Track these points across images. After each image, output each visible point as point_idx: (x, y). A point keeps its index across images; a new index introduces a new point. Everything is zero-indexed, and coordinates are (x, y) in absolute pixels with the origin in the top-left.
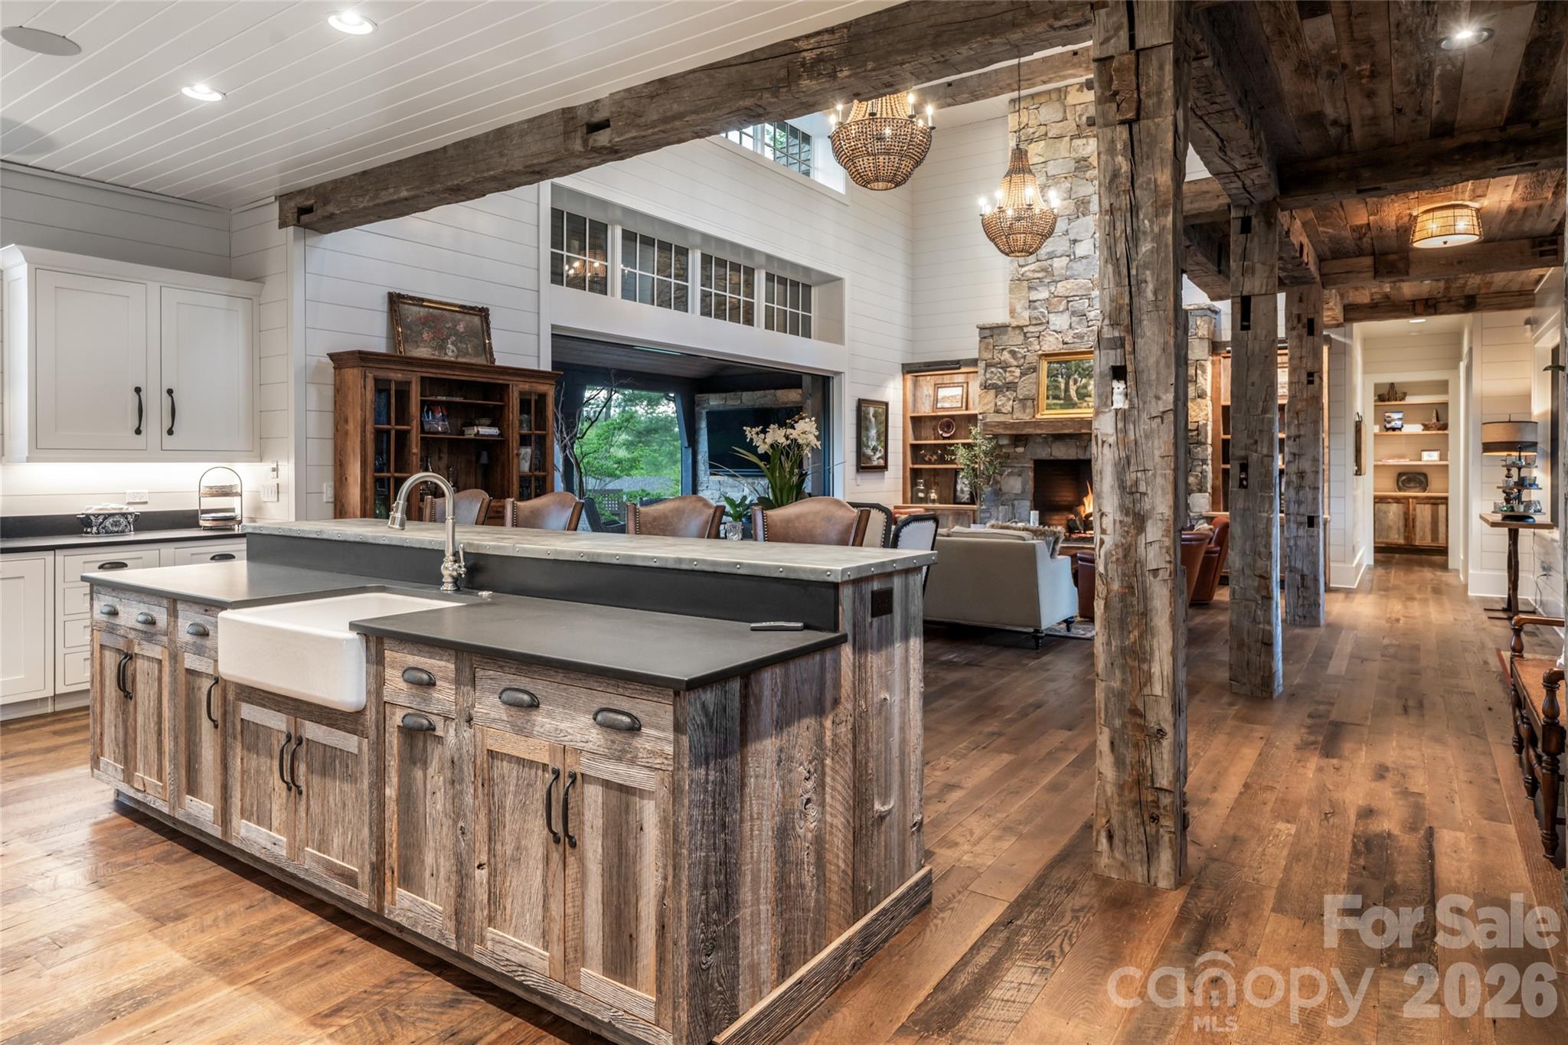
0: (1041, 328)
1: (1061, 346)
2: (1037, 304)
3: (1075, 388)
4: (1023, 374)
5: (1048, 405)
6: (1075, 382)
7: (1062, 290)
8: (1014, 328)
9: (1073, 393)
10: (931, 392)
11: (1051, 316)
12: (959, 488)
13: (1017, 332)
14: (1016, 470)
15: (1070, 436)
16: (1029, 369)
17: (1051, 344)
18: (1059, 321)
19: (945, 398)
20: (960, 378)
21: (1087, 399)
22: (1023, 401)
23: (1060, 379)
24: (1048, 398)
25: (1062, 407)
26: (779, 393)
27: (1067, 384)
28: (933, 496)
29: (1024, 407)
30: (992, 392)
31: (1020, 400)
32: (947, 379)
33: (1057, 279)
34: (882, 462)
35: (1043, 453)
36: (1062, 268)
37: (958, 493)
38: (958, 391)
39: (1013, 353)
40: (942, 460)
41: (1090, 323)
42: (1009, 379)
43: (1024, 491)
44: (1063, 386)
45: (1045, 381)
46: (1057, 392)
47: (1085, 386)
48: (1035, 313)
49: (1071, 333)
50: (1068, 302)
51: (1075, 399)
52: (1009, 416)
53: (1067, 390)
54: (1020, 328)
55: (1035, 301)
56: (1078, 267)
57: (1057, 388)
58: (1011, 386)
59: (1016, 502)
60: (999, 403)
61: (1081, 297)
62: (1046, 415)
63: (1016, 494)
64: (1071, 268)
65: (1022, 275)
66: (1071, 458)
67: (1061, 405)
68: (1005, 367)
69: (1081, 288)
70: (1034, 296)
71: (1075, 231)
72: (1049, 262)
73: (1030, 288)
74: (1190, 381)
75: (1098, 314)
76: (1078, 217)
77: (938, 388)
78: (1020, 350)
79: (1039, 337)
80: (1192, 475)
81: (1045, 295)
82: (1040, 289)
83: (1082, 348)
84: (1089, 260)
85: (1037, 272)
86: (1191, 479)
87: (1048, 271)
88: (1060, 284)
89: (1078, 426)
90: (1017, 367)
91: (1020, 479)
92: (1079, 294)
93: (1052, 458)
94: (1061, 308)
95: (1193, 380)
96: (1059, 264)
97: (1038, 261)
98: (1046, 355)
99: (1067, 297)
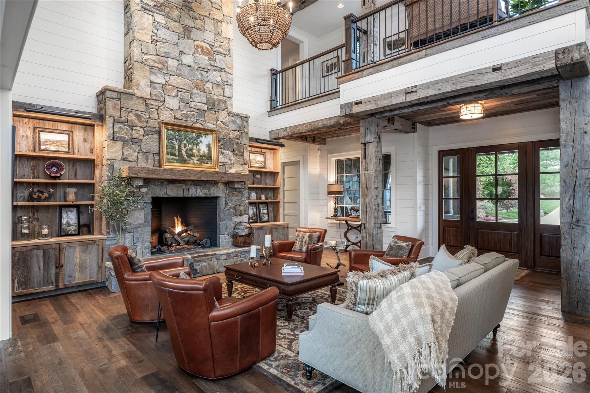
0: (160, 104)
1: (173, 119)
2: (157, 85)
3: (185, 149)
4: (145, 134)
5: (168, 159)
6: (185, 146)
7: (174, 81)
8: (139, 98)
9: (184, 153)
10: (29, 133)
11: (166, 97)
12: (64, 221)
13: (141, 101)
14: (141, 205)
15: (179, 181)
16: (151, 131)
17: (166, 116)
18: (173, 103)
19: (47, 142)
20: (65, 127)
21: (193, 158)
22: (146, 154)
23: (175, 142)
24: (168, 154)
27: (180, 146)
28: (45, 231)
29: (147, 158)
30: (119, 144)
31: (144, 153)
32: (48, 125)
33: (171, 73)
35: (162, 192)
36: (174, 67)
37: (64, 227)
38: (64, 138)
39: (138, 117)
40: (52, 197)
41: (192, 110)
42: (135, 135)
43: (146, 221)
44: (177, 147)
45: (165, 142)
46: (173, 151)
48: (155, 92)
49: (180, 113)
50: (178, 91)
51: (186, 157)
52: (135, 164)
53: (180, 150)
54: (144, 99)
55: (154, 83)
56: (185, 71)
57: (173, 148)
58: (134, 141)
59: (140, 230)
60: (126, 153)
61: (186, 91)
62: (167, 165)
63: (140, 224)
64: (180, 70)
65: (146, 60)
66: (179, 196)
67: (176, 160)
68: (132, 126)
69: (186, 85)
70: (154, 79)
71: (183, 46)
72: (165, 59)
73: (151, 72)
74: (241, 155)
75: (197, 105)
76: (184, 37)
77: (39, 131)
78: (144, 116)
79: (157, 110)
80: (242, 206)
81: (163, 82)
82: (159, 75)
83: (188, 124)
84: (192, 69)
85: (157, 63)
86: (242, 208)
87: (165, 64)
88: (172, 77)
89: (199, 176)
90: (141, 127)
91: (143, 212)
92: (185, 88)
93: (166, 196)
94: (174, 94)
95: (242, 155)
96: (172, 63)
97: (157, 55)
98: (166, 124)
99: (177, 88)
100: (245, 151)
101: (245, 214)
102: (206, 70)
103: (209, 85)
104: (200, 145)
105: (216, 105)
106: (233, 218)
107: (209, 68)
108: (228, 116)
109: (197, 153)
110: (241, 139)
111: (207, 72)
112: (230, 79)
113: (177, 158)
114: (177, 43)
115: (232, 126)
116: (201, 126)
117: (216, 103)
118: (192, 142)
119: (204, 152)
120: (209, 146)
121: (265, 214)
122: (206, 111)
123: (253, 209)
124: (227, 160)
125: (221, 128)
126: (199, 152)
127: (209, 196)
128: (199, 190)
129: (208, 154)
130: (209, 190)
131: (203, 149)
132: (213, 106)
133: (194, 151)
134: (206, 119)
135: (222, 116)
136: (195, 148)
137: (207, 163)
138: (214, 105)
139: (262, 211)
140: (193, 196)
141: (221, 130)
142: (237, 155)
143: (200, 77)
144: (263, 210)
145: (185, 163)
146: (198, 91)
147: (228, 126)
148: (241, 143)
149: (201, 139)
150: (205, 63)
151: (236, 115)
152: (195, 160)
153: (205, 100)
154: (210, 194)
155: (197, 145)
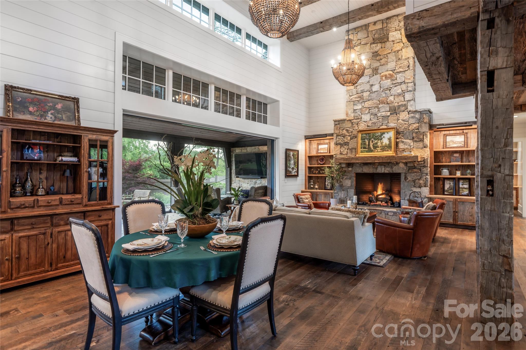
0: (359, 120)
1: (366, 127)
2: (357, 111)
3: (372, 144)
4: (351, 139)
5: (361, 151)
6: (372, 141)
7: (367, 105)
8: (348, 120)
9: (371, 146)
10: (316, 147)
11: (362, 115)
12: (326, 183)
13: (349, 122)
14: (348, 177)
15: (370, 164)
16: (354, 137)
17: (362, 126)
18: (366, 117)
19: (321, 149)
20: (327, 141)
21: (377, 148)
22: (351, 149)
23: (366, 141)
24: (361, 148)
25: (367, 152)
26: (260, 147)
27: (369, 142)
28: (316, 187)
29: (352, 152)
30: (339, 146)
31: (350, 149)
32: (322, 142)
33: (365, 100)
34: (296, 174)
35: (359, 170)
36: (367, 96)
37: (326, 186)
38: (326, 146)
39: (347, 131)
40: (319, 173)
41: (378, 118)
42: (346, 141)
43: (351, 186)
44: (367, 143)
45: (360, 141)
46: (365, 146)
47: (376, 143)
48: (356, 115)
49: (371, 122)
50: (369, 110)
51: (373, 148)
52: (346, 155)
53: (369, 145)
54: (350, 120)
56: (374, 95)
57: (365, 144)
58: (346, 144)
59: (348, 190)
60: (342, 151)
61: (375, 107)
62: (360, 155)
63: (349, 187)
64: (371, 96)
65: (351, 99)
66: (371, 172)
68: (344, 136)
69: (375, 104)
70: (356, 108)
71: (372, 81)
72: (362, 94)
73: (354, 105)
74: (421, 141)
75: (382, 114)
76: (373, 75)
77: (319, 145)
78: (350, 129)
79: (357, 124)
80: (422, 180)
81: (360, 107)
82: (358, 105)
83: (376, 128)
84: (378, 92)
85: (357, 98)
86: (421, 182)
87: (361, 97)
88: (366, 103)
89: (373, 160)
90: (349, 136)
91: (350, 181)
92: (374, 106)
93: (363, 172)
94: (367, 112)
95: (422, 140)
96: (366, 94)
97: (357, 94)
98: (361, 131)
99: (369, 108)
100: (424, 137)
101: (425, 186)
102: (389, 89)
103: (391, 98)
104: (383, 139)
105: (397, 110)
106: (412, 189)
107: (391, 86)
108: (409, 114)
109: (381, 145)
110: (420, 129)
111: (390, 90)
112: (409, 87)
113: (367, 150)
114: (369, 81)
115: (412, 121)
116: (385, 127)
117: (397, 108)
118: (378, 138)
119: (386, 144)
120: (390, 139)
121: (465, 188)
122: (389, 116)
123: (450, 184)
124: (406, 147)
125: (401, 124)
126: (382, 144)
127: (391, 172)
128: (383, 169)
129: (389, 144)
130: (392, 168)
131: (385, 141)
132: (394, 111)
133: (379, 144)
134: (389, 121)
135: (404, 115)
136: (379, 142)
137: (387, 151)
138: (395, 110)
139: (461, 186)
140: (380, 172)
141: (401, 126)
142: (416, 141)
143: (384, 95)
144: (462, 185)
145: (371, 152)
146: (383, 105)
147: (408, 121)
148: (421, 131)
149: (384, 135)
150: (387, 85)
151: (416, 112)
152: (379, 149)
153: (388, 109)
154: (393, 171)
155: (381, 140)
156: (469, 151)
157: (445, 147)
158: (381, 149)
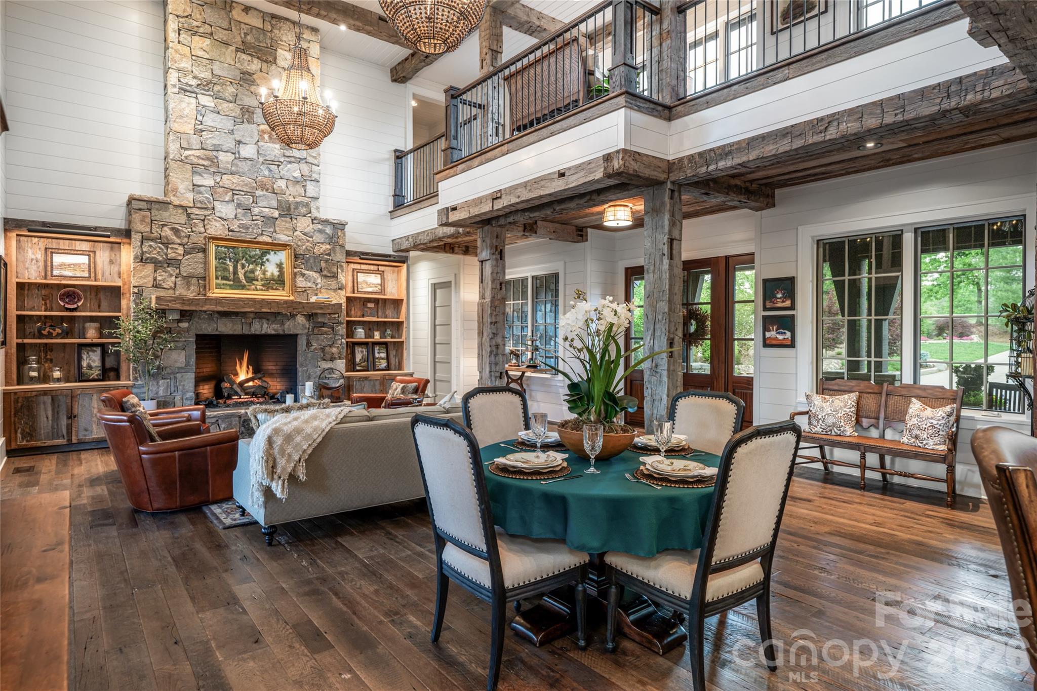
0: (206, 213)
1: (227, 232)
2: (202, 189)
3: (243, 271)
4: (186, 253)
5: (217, 285)
6: (243, 266)
7: (227, 182)
8: (176, 206)
9: (241, 276)
10: (40, 255)
11: (216, 203)
12: (84, 364)
13: (180, 211)
14: (180, 344)
15: (236, 314)
16: (194, 248)
17: (216, 228)
18: (226, 210)
19: (62, 266)
20: (85, 246)
21: (254, 282)
22: (187, 279)
23: (228, 262)
24: (217, 278)
25: (231, 287)
27: (235, 267)
28: (57, 375)
29: (188, 285)
30: (150, 267)
31: (184, 278)
32: (64, 245)
33: (223, 171)
35: (208, 328)
36: (227, 162)
37: (84, 370)
38: (84, 260)
39: (176, 231)
40: (67, 334)
41: (254, 218)
42: (172, 255)
43: (188, 364)
44: (231, 269)
45: (213, 262)
46: (226, 274)
47: (253, 271)
48: (199, 197)
49: (237, 223)
50: (234, 194)
51: (244, 281)
52: (171, 292)
53: (235, 272)
54: (184, 208)
55: (199, 186)
56: (244, 166)
57: (226, 270)
58: (171, 262)
59: (179, 376)
60: (159, 278)
61: (246, 193)
62: (216, 293)
63: (179, 368)
64: (237, 166)
65: (186, 157)
66: (237, 333)
67: (230, 285)
68: (167, 244)
69: (246, 185)
70: (198, 180)
71: (241, 133)
72: (214, 153)
73: (194, 173)
74: (333, 277)
75: (262, 212)
76: (243, 122)
77: (52, 253)
78: (184, 229)
79: (203, 220)
80: (335, 347)
81: (210, 182)
82: (205, 175)
83: (248, 238)
84: (254, 163)
85: (203, 159)
86: (334, 350)
87: (214, 161)
88: (225, 177)
89: (258, 306)
90: (180, 244)
91: (184, 353)
92: (245, 190)
93: (217, 333)
94: (227, 199)
95: (335, 276)
96: (225, 158)
97: (203, 149)
98: (215, 239)
99: (233, 190)
100: (339, 270)
101: (340, 358)
102: (277, 163)
103: (282, 184)
104: (267, 264)
105: (292, 210)
106: (319, 363)
107: (282, 160)
108: (313, 223)
109: (262, 276)
110: (332, 255)
111: (279, 166)
112: (314, 172)
113: (231, 283)
114: (232, 131)
115: (318, 238)
116: (269, 240)
117: (292, 207)
118: (254, 261)
119: (272, 274)
120: (280, 266)
121: (383, 359)
122: (277, 219)
123: (362, 352)
124: (309, 284)
125: (300, 240)
126: (264, 274)
127: (281, 333)
128: (265, 326)
129: (279, 276)
130: (282, 324)
131: (271, 269)
132: (287, 210)
133: (257, 273)
134: (277, 229)
135: (303, 224)
136: (258, 268)
137: (276, 289)
138: (289, 209)
139: (377, 355)
140: (257, 333)
141: (299, 243)
142: (326, 276)
143: (266, 173)
144: (379, 353)
145: (243, 289)
146: (264, 192)
147: (311, 237)
148: (334, 259)
149: (268, 256)
150: (274, 154)
151: (326, 222)
152: (259, 284)
153: (275, 204)
154: (284, 330)
155: (262, 265)
156: (385, 300)
157: (356, 292)
158: (263, 285)
